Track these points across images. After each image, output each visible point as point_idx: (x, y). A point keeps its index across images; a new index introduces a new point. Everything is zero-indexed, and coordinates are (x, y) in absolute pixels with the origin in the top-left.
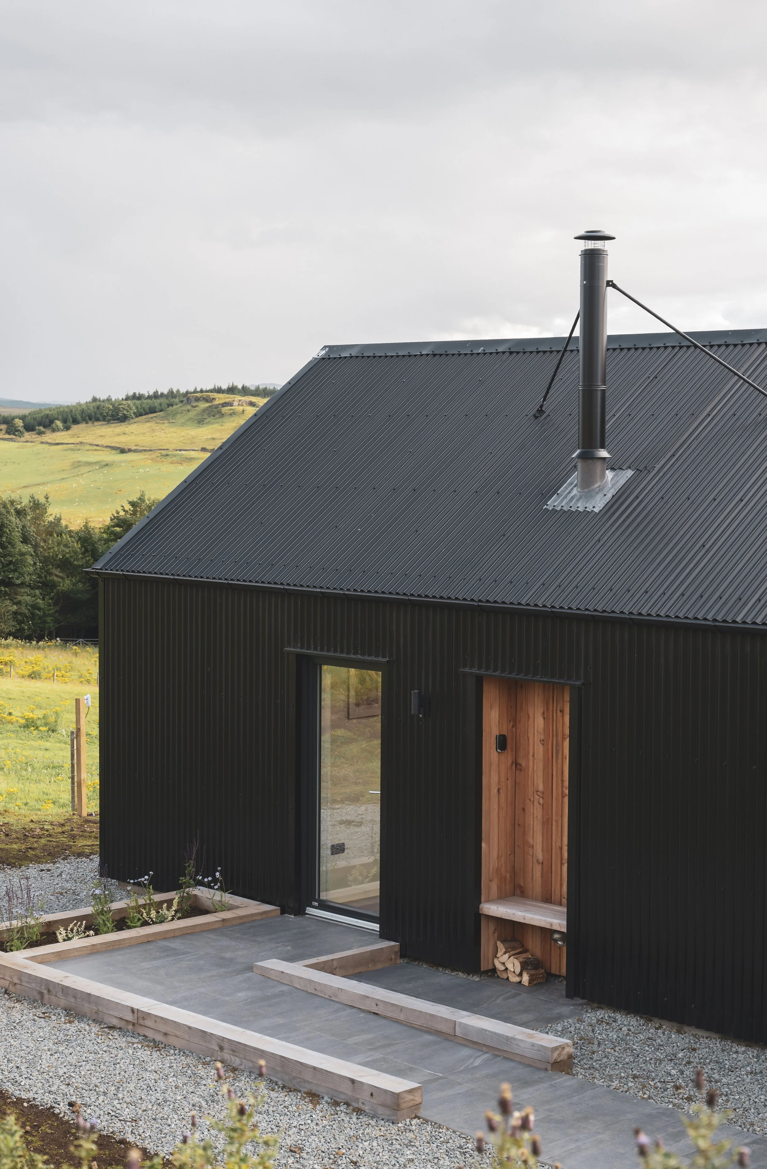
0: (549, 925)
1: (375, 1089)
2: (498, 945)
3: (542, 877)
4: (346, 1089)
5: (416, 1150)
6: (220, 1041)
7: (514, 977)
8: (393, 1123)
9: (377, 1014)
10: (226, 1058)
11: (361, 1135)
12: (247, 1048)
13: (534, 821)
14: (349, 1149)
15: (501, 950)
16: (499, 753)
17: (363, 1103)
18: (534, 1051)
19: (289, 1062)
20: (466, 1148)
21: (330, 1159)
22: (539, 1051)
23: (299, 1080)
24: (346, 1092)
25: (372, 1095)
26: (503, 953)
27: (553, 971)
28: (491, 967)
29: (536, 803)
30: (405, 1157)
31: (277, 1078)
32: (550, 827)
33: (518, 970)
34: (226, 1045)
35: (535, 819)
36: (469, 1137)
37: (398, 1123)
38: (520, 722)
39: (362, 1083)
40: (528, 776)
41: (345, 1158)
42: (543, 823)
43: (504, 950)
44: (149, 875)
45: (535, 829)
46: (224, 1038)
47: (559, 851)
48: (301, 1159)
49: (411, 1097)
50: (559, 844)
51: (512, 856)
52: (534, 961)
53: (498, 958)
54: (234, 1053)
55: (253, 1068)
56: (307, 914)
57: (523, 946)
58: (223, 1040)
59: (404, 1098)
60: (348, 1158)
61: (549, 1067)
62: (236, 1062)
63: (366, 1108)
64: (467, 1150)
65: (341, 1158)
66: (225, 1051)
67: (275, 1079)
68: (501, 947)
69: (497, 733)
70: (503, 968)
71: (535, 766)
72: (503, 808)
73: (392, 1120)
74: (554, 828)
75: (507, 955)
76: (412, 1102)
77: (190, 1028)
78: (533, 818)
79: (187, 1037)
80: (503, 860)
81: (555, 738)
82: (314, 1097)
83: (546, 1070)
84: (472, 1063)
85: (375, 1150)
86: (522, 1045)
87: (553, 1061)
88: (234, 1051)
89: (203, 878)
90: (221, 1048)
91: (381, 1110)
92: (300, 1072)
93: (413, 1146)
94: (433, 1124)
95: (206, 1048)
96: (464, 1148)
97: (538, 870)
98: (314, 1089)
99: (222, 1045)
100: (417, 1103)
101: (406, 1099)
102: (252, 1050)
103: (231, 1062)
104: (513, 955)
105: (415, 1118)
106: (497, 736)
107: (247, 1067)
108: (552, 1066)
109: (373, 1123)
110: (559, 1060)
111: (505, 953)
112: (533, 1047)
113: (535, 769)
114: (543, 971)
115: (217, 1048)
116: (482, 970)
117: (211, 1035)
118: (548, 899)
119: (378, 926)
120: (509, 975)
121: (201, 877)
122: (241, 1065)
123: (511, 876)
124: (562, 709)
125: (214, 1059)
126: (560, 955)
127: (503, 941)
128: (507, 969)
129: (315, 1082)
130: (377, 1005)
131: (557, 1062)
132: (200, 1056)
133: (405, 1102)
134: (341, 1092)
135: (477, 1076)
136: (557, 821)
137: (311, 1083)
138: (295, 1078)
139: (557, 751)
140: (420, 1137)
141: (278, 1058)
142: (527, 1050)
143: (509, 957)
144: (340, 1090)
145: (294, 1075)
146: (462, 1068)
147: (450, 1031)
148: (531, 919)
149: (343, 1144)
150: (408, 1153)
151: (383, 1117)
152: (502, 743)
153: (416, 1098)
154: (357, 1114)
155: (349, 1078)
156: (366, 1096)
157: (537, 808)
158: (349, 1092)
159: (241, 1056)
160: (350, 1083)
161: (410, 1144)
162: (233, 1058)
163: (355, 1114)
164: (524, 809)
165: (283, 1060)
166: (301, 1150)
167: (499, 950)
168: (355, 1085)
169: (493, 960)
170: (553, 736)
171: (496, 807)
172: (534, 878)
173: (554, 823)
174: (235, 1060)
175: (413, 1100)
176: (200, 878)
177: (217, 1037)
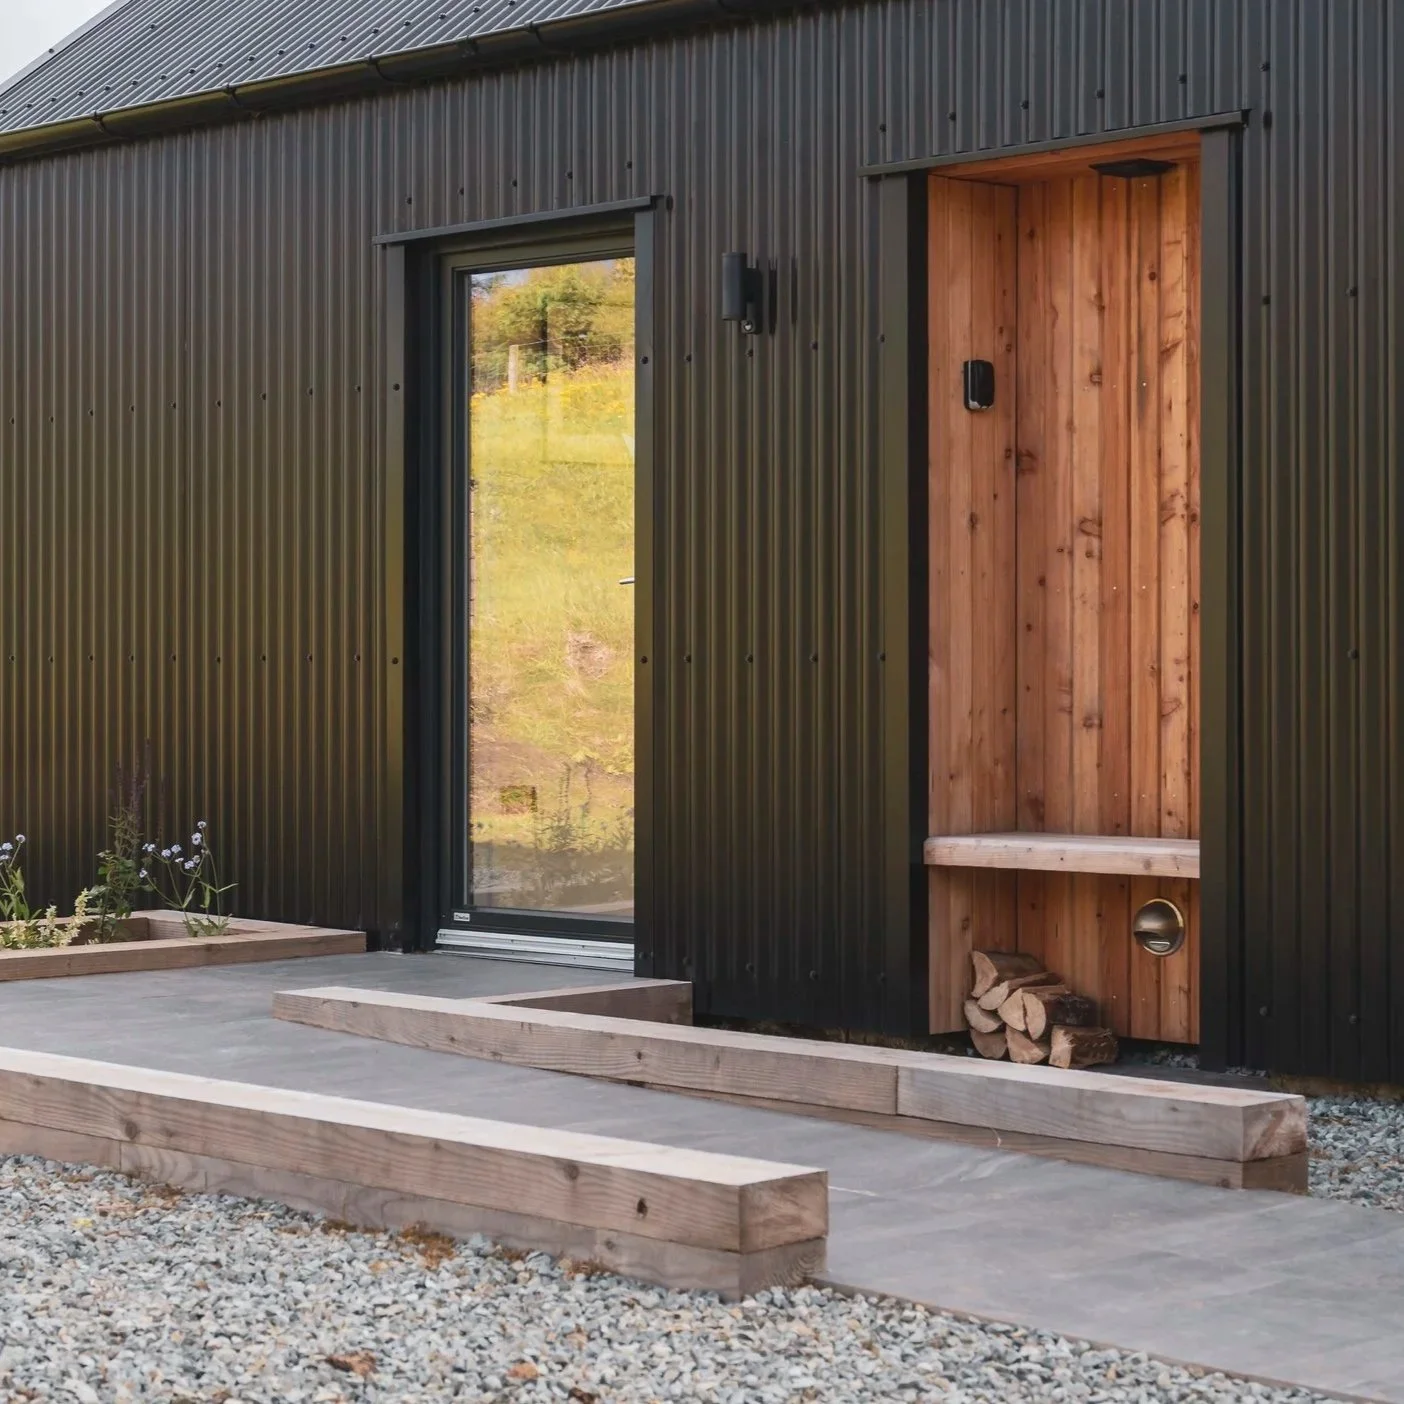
0: (1141, 866)
1: (656, 1183)
2: (976, 961)
3: (1099, 765)
4: (548, 1201)
5: (824, 1365)
6: (126, 1108)
7: (1025, 1048)
8: (722, 1301)
9: (640, 1084)
10: (146, 1163)
11: (605, 1329)
12: (211, 1116)
13: (1073, 608)
14: (564, 1364)
15: (985, 975)
16: (972, 411)
17: (609, 1245)
18: (1180, 1129)
19: (346, 1136)
20: (1018, 1361)
21: (485, 1389)
22: (1198, 1123)
23: (381, 1196)
24: (549, 1213)
25: (642, 1207)
26: (990, 982)
27: (1138, 1032)
28: (955, 1026)
29: (1079, 554)
30: (785, 1383)
31: (309, 1200)
32: (1123, 616)
33: (1038, 1025)
34: (146, 1119)
35: (1078, 603)
36: (1021, 1332)
37: (742, 1300)
38: (1028, 336)
39: (604, 1171)
40: (1055, 483)
41: (549, 1385)
42: (1103, 606)
43: (995, 974)
44: (15, 843)
45: (1078, 630)
46: (140, 1094)
47: (1151, 681)
48: (370, 1389)
49: (788, 1209)
50: (1150, 660)
51: (1009, 716)
52: (1081, 1003)
53: (977, 999)
54: (174, 1141)
55: (231, 1179)
56: (440, 946)
57: (1044, 969)
58: (138, 1104)
59: (765, 1209)
60: (560, 1385)
61: (1236, 1174)
62: (177, 1166)
63: (622, 1261)
64: (1024, 1365)
65: (530, 1386)
66: (144, 1138)
67: (301, 1206)
68: (987, 969)
69: (968, 357)
70: (992, 1025)
71: (1076, 450)
72: (983, 575)
73: (717, 1291)
74: (1135, 616)
75: (1004, 988)
76: (797, 1229)
77: (37, 1081)
78: (1072, 600)
79: (27, 1113)
80: (985, 726)
81: (1134, 358)
82: (434, 1241)
83: (1225, 1184)
84: (967, 1173)
85: (662, 1367)
86: (1133, 1113)
87: (1248, 1154)
88: (170, 1134)
89: (159, 849)
90: (132, 1131)
91: (676, 1261)
92: (386, 1169)
93: (809, 1356)
94: (874, 1300)
95: (82, 1138)
96: (1010, 1359)
97: (1086, 749)
98: (434, 1217)
99: (135, 1118)
100: (811, 1233)
101: (772, 1215)
102: (227, 1119)
103: (161, 1172)
104: (1022, 986)
105: (801, 1286)
106: (966, 364)
107: (212, 1181)
108: (1245, 1170)
109: (651, 1298)
110: (1265, 1154)
111: (997, 982)
112: (1173, 1116)
113: (1076, 458)
114: (1108, 1032)
115: (119, 1134)
116: (932, 1031)
117: (102, 1094)
118: (1118, 826)
119: (632, 946)
120: (1011, 1045)
121: (153, 846)
122: (193, 1176)
123: (1007, 774)
124: (1155, 271)
125: (105, 1168)
126: (1158, 982)
127: (992, 954)
128: (1003, 1028)
129: (439, 1194)
130: (640, 1056)
131: (1263, 1160)
132: (68, 1165)
133: (766, 1224)
134: (528, 1215)
135: (997, 1196)
136: (1144, 596)
137: (424, 1198)
138: (369, 1190)
139: (1143, 393)
140: (831, 1333)
141: (312, 1132)
142: (1152, 1127)
143: (1012, 992)
144: (521, 1209)
145: (367, 1181)
146: (940, 1180)
147: (881, 1105)
148: (1085, 856)
149: (536, 1353)
150: (797, 1371)
151: (683, 1284)
152: (981, 383)
153: (806, 1215)
154: (588, 1279)
155: (557, 1161)
156: (617, 1216)
157: (1082, 571)
158: (558, 1212)
159: (194, 1146)
160: (560, 1177)
161: (797, 1352)
162: (168, 1156)
163: (580, 1277)
164: (1042, 582)
165: (329, 1134)
166: (373, 1363)
167: (979, 977)
168: (581, 1180)
169: (963, 1006)
170: (1129, 353)
171: (964, 566)
172: (1077, 770)
173: (1135, 602)
174: (176, 1164)
175: (796, 1220)
176: (150, 849)
177: (120, 1095)
